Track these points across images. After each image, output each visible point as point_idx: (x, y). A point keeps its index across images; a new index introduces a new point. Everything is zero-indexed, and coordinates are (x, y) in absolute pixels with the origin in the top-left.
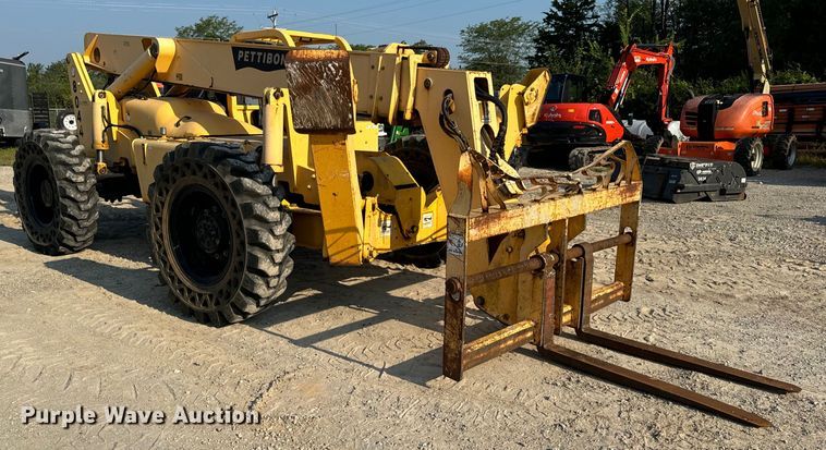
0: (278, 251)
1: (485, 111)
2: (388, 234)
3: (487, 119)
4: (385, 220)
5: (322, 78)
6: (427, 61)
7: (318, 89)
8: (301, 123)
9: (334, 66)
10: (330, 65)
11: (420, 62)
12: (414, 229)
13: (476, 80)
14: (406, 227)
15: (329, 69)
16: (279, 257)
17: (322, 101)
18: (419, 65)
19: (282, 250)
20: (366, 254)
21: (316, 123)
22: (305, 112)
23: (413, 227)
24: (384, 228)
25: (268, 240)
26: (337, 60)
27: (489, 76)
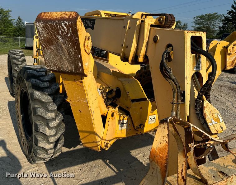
0: (52, 136)
1: (197, 62)
2: (125, 127)
3: (198, 68)
4: (123, 120)
5: (58, 34)
6: (158, 23)
7: (57, 43)
8: (50, 66)
9: (65, 25)
10: (63, 24)
11: (153, 23)
12: (142, 125)
13: (193, 38)
14: (136, 125)
15: (63, 27)
16: (52, 139)
17: (60, 52)
18: (152, 26)
19: (55, 135)
20: (103, 146)
21: (59, 67)
22: (52, 59)
23: (141, 125)
24: (122, 125)
25: (44, 130)
26: (68, 20)
27: (204, 36)
